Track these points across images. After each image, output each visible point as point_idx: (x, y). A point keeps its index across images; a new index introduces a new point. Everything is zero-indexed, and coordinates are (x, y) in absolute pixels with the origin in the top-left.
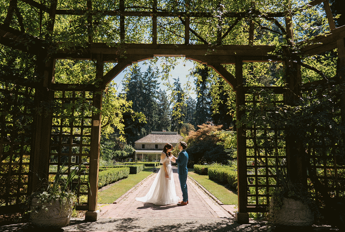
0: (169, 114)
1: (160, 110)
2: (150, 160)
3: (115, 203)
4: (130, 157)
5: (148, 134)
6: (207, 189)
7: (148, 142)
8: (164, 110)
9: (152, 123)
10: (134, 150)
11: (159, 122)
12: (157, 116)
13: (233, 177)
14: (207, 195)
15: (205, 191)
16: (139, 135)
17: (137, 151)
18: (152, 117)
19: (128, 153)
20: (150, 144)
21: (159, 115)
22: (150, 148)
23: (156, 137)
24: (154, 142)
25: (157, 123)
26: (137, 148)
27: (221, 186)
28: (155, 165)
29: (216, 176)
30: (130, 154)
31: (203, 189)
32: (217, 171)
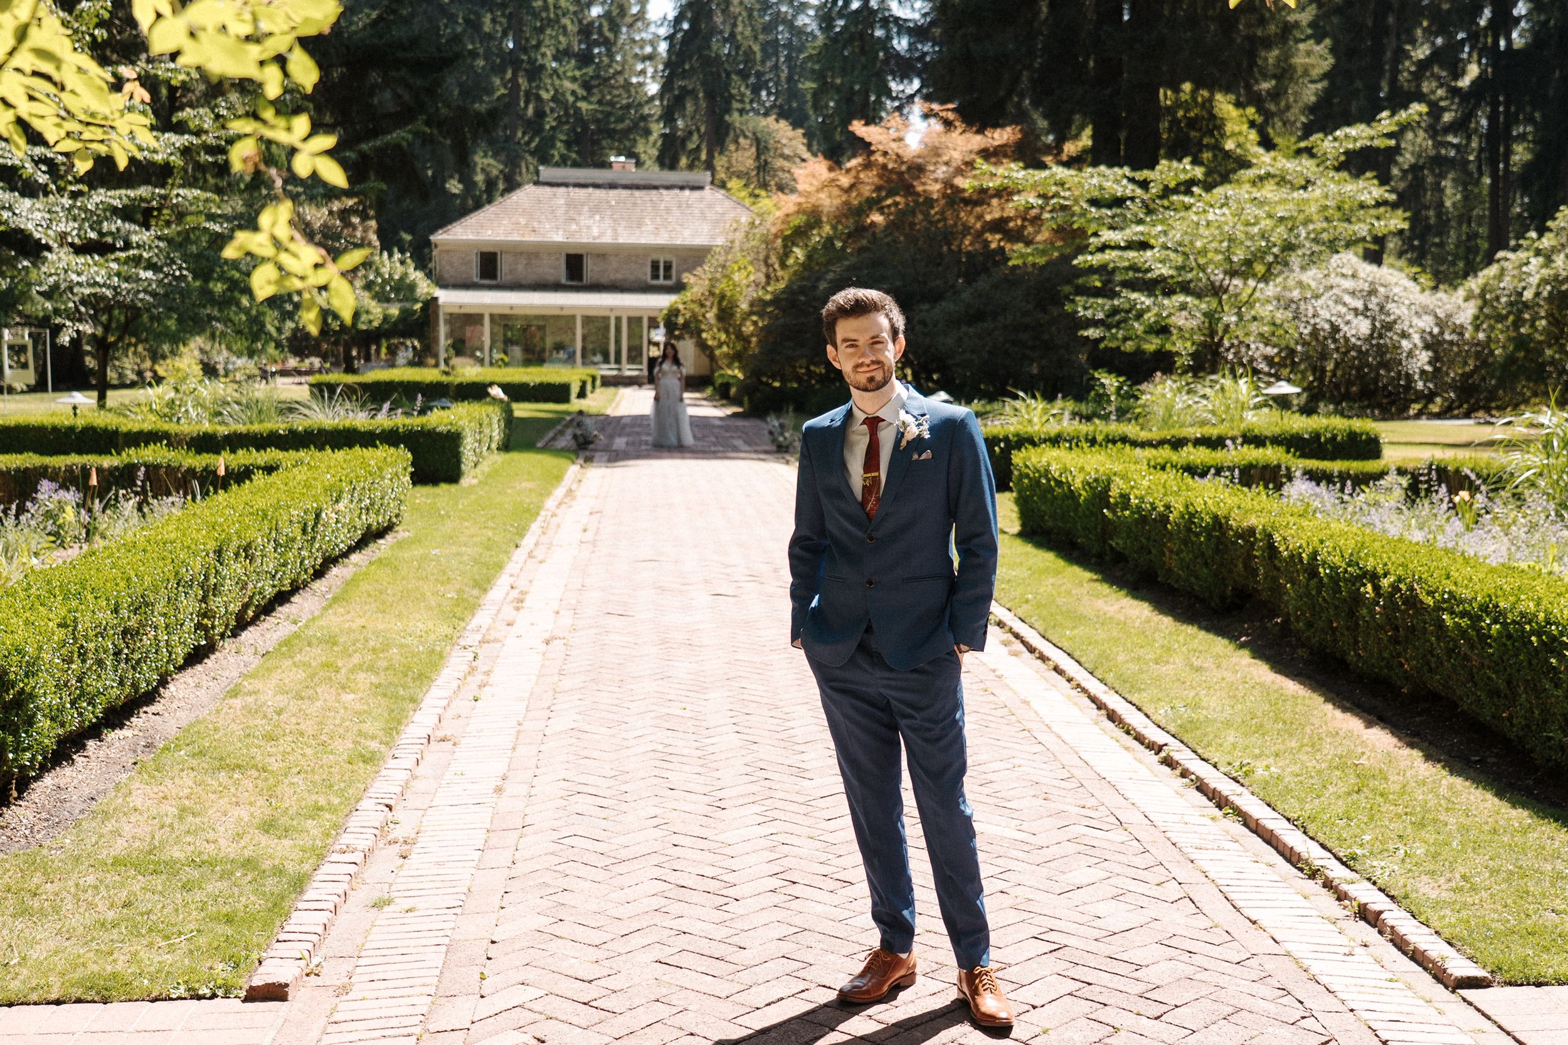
0: (650, 57)
1: (586, 30)
2: (535, 357)
3: (275, 993)
4: (407, 334)
5: (512, 185)
6: (1110, 677)
7: (516, 237)
8: (615, 28)
9: (540, 114)
10: (424, 287)
11: (583, 105)
12: (570, 67)
13: (1377, 588)
14: (1152, 758)
15: (1093, 699)
16: (454, 186)
17: (446, 297)
18: (535, 72)
19: (394, 311)
20: (531, 253)
21: (585, 59)
22: (532, 278)
23: (570, 204)
24: (558, 237)
25: (571, 115)
26: (449, 273)
27: (1220, 645)
28: (575, 390)
29: (1107, 529)
30: (406, 313)
31: (1057, 669)
32: (1125, 497)
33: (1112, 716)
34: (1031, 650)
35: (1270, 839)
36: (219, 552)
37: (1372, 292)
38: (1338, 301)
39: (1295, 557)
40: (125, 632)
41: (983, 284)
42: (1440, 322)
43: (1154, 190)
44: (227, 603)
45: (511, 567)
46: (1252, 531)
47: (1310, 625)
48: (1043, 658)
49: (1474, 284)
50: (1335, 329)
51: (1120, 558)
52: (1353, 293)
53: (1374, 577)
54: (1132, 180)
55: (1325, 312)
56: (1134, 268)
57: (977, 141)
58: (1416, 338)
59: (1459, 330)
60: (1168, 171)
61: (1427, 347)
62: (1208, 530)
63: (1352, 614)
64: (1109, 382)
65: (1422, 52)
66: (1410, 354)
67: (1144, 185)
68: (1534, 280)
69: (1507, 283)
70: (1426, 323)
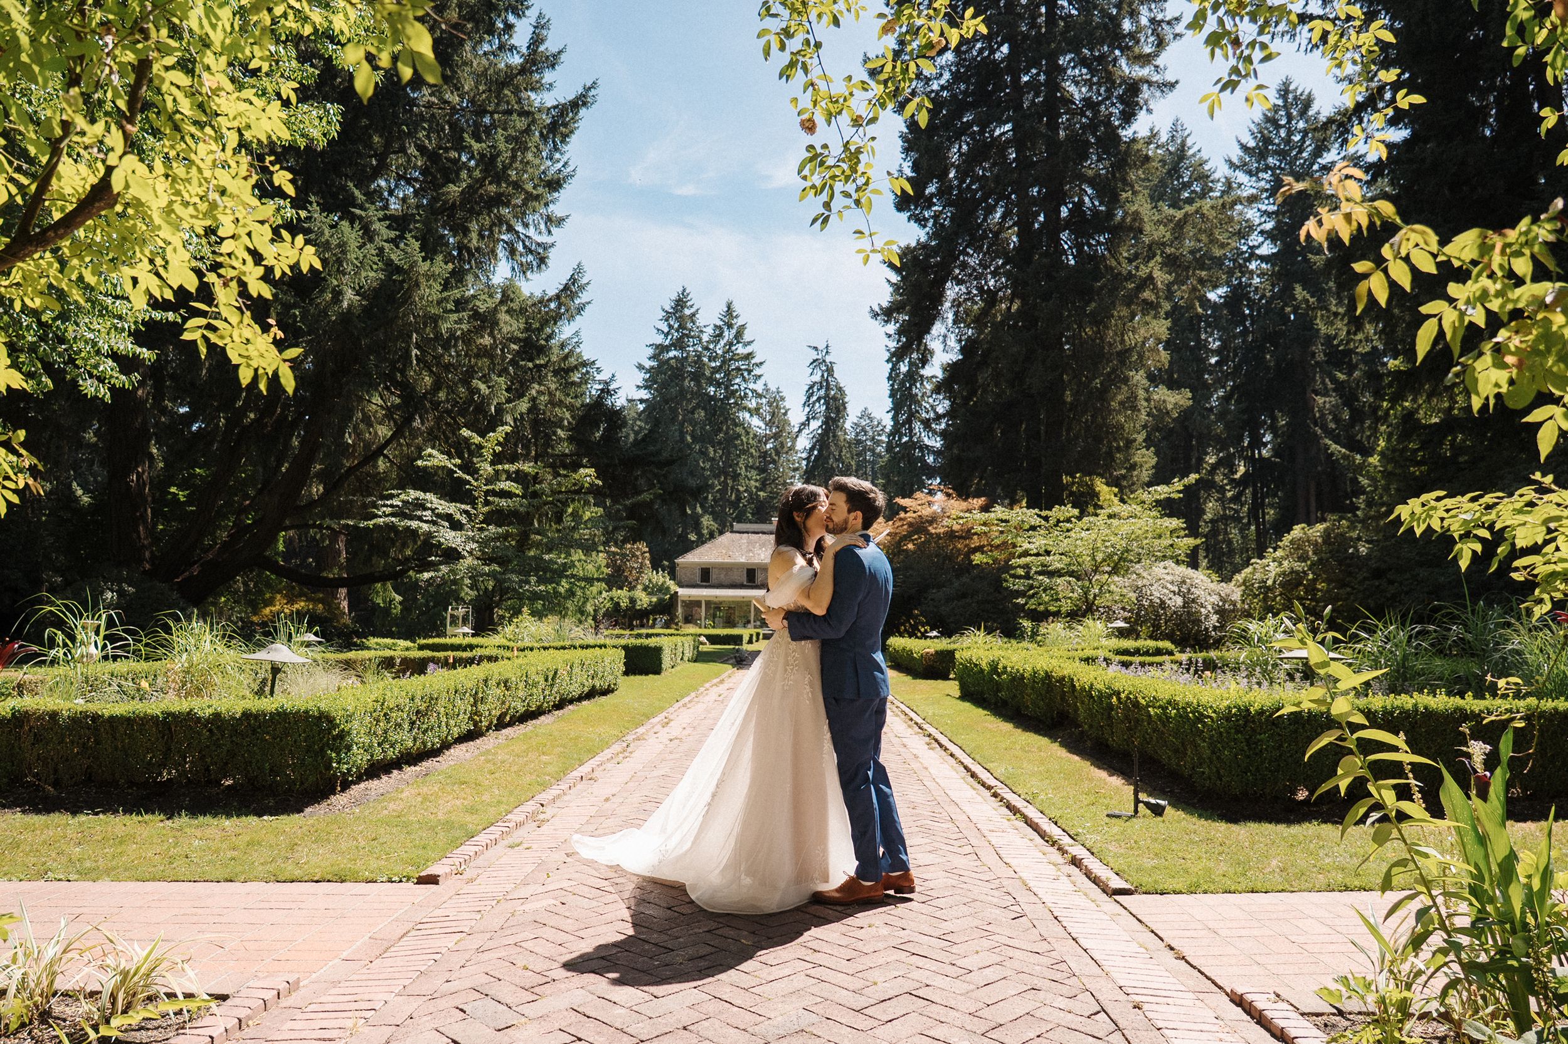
0: (795, 470)
1: (764, 455)
2: (730, 623)
3: (432, 880)
4: (662, 613)
5: (721, 533)
6: (977, 757)
7: (720, 560)
8: (778, 453)
9: (739, 499)
10: (673, 587)
11: (761, 494)
12: (753, 474)
14: (987, 794)
15: (966, 768)
16: (693, 537)
17: (683, 592)
18: (736, 477)
19: (654, 599)
20: (727, 568)
21: (762, 470)
22: (727, 582)
23: (749, 543)
24: (743, 560)
25: (753, 498)
26: (684, 579)
27: (1044, 741)
28: (746, 638)
29: (998, 686)
30: (660, 601)
31: (952, 755)
32: (1005, 668)
33: (973, 775)
34: (941, 746)
35: (1035, 827)
36: (486, 681)
37: (1184, 582)
38: (1164, 587)
39: (1083, 689)
40: (418, 712)
41: (965, 579)
42: (1224, 600)
43: (1052, 521)
44: (491, 709)
45: (671, 710)
46: (1063, 678)
47: (1091, 726)
48: (946, 749)
49: (1240, 577)
50: (1163, 602)
51: (1005, 703)
52: (1172, 583)
53: (1118, 694)
54: (1039, 516)
55: (1157, 593)
56: (1043, 565)
57: (964, 505)
58: (1210, 608)
59: (1234, 603)
60: (1058, 512)
61: (1216, 613)
62: (1043, 680)
63: (1110, 717)
64: (1026, 624)
65: (1211, 459)
66: (1207, 616)
67: (1046, 519)
68: (1272, 575)
69: (1258, 576)
70: (1215, 599)
